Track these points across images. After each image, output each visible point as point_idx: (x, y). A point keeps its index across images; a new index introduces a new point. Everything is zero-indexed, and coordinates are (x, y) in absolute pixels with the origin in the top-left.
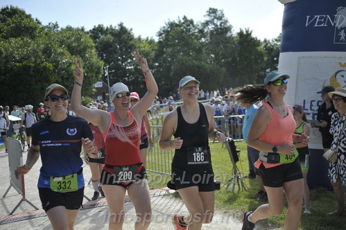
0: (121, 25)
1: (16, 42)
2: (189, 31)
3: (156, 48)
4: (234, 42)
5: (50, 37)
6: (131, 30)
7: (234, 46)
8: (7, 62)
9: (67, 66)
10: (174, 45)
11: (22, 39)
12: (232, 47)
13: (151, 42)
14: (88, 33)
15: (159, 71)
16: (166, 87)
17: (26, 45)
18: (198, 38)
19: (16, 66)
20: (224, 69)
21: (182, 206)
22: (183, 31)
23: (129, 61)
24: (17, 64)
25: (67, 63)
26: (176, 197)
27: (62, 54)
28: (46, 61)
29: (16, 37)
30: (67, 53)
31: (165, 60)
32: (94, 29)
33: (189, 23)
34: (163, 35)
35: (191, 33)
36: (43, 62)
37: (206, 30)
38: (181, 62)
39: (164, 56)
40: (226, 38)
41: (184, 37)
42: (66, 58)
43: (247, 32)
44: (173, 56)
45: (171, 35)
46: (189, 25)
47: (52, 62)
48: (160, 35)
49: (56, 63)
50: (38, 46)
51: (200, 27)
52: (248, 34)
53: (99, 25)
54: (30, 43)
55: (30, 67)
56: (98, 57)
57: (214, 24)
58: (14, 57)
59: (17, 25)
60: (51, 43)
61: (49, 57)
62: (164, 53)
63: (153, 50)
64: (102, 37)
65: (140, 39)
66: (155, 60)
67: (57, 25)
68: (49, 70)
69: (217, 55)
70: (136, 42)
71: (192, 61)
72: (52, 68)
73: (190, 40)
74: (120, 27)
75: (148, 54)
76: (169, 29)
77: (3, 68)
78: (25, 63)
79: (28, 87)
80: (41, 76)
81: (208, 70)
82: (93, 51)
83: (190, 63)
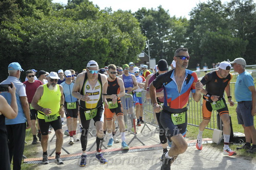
0: (160, 7)
1: (83, 23)
2: (217, 10)
3: (188, 25)
5: (106, 19)
6: (168, 11)
8: (77, 38)
9: (119, 41)
10: (204, 22)
11: (87, 21)
13: (184, 20)
14: (134, 14)
15: (190, 44)
16: (195, 57)
17: (90, 25)
18: (224, 16)
19: (82, 41)
20: (247, 42)
21: (219, 155)
22: (211, 11)
23: (166, 36)
24: (83, 40)
25: (118, 38)
26: (214, 146)
27: (115, 31)
28: (104, 37)
29: (82, 19)
30: (119, 31)
31: (195, 35)
32: (138, 11)
33: (217, 3)
34: (194, 15)
35: (218, 12)
36: (101, 38)
37: (232, 9)
38: (209, 36)
39: (195, 31)
40: (250, 15)
41: (212, 16)
42: (118, 35)
44: (202, 31)
45: (201, 15)
46: (217, 5)
47: (108, 38)
48: (192, 14)
49: (111, 39)
50: (97, 26)
51: (227, 6)
53: (143, 8)
54: (92, 23)
55: (92, 42)
56: (142, 33)
57: (240, 4)
58: (81, 34)
59: (83, 10)
60: (107, 23)
61: (106, 34)
62: (194, 29)
63: (185, 26)
64: (144, 17)
65: (174, 18)
66: (186, 36)
67: (111, 9)
68: (106, 44)
69: (240, 29)
70: (171, 21)
71: (218, 35)
72: (107, 42)
73: (217, 18)
74: (159, 9)
75: (180, 30)
76: (200, 9)
77: (74, 43)
78: (88, 38)
79: (90, 57)
80: (99, 49)
81: (233, 42)
82: (138, 28)
83: (217, 37)
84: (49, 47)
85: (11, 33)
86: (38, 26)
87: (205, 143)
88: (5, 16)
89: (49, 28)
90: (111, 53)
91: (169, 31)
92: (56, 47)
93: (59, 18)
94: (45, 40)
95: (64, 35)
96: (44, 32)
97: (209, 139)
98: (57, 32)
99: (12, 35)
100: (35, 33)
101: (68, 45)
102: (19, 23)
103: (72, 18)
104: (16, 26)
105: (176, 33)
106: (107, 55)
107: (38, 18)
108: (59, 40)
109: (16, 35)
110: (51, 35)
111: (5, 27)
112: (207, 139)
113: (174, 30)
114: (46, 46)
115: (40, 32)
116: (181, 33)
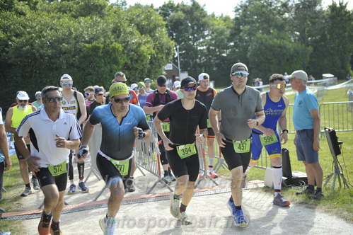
0: (194, 1)
1: (85, 22)
2: (271, 5)
3: (232, 25)
4: (324, 17)
5: (119, 16)
7: (324, 21)
8: (77, 42)
9: (137, 48)
10: (253, 22)
11: (91, 18)
12: (322, 23)
13: (226, 19)
14: (157, 10)
15: (235, 51)
17: (95, 24)
18: (280, 13)
19: (85, 47)
20: (310, 49)
22: (263, 6)
23: (201, 40)
24: (87, 45)
25: (136, 43)
26: (266, 191)
27: (132, 33)
28: (115, 41)
29: (85, 16)
30: (137, 33)
31: (241, 40)
32: (164, 6)
34: (240, 11)
35: (273, 7)
36: (112, 43)
37: (290, 4)
38: (260, 41)
39: (241, 34)
40: (315, 12)
41: (264, 12)
42: (136, 38)
43: (340, 4)
44: (250, 34)
45: (250, 11)
47: (122, 43)
48: (237, 10)
49: (126, 44)
50: (106, 25)
52: (342, 7)
53: (170, 2)
54: (99, 22)
55: (99, 48)
56: (169, 36)
58: (84, 38)
59: (86, 4)
60: (120, 23)
61: (118, 37)
62: (240, 31)
63: (228, 27)
64: (172, 14)
65: (213, 16)
66: (230, 40)
67: (125, 2)
68: (118, 51)
69: (302, 32)
70: (209, 19)
71: (272, 40)
72: (121, 49)
73: (271, 16)
74: (192, 3)
75: (222, 33)
76: (247, 4)
77: (73, 49)
78: (94, 43)
79: (97, 69)
80: (110, 58)
81: (292, 50)
82: (164, 30)
83: (271, 42)
84: (37, 54)
86: (22, 26)
87: (255, 187)
89: (37, 28)
90: (126, 63)
91: (206, 33)
92: (48, 56)
93: (52, 14)
94: (32, 45)
95: (58, 39)
96: (29, 33)
97: (260, 181)
98: (49, 34)
100: (17, 35)
101: (65, 53)
103: (70, 15)
105: (216, 36)
106: (121, 67)
107: (22, 14)
108: (52, 46)
110: (40, 37)
112: (258, 181)
113: (213, 33)
114: (33, 54)
115: (24, 34)
116: (223, 37)
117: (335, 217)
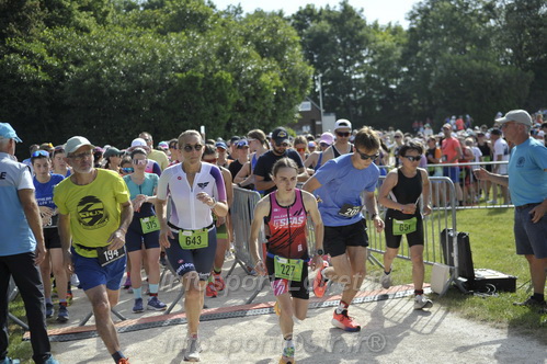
1: (178, 39)
2: (467, 8)
3: (405, 40)
5: (228, 30)
6: (362, 10)
8: (165, 71)
9: (255, 77)
10: (438, 35)
11: (187, 34)
13: (396, 31)
14: (289, 20)
15: (409, 81)
16: (420, 108)
17: (193, 43)
18: (482, 20)
19: (176, 77)
20: (531, 75)
21: (443, 318)
22: (454, 9)
23: (357, 65)
24: (179, 75)
25: (254, 70)
27: (247, 56)
28: (222, 69)
29: (177, 31)
30: (255, 54)
31: (420, 62)
32: (299, 13)
34: (418, 18)
35: (470, 11)
36: (216, 71)
37: (498, 5)
38: (449, 64)
39: (419, 54)
40: (537, 17)
41: (455, 19)
42: (253, 63)
44: (434, 54)
45: (433, 18)
47: (231, 71)
48: (413, 17)
49: (237, 71)
50: (209, 45)
53: (308, 6)
54: (198, 40)
55: (197, 79)
56: (305, 61)
58: (174, 64)
59: (179, 12)
60: (229, 39)
61: (227, 62)
62: (420, 49)
63: (398, 44)
64: (311, 25)
65: (376, 26)
66: (402, 63)
67: (240, 8)
68: (226, 84)
69: (517, 49)
70: (369, 32)
71: (469, 61)
72: (230, 80)
73: (467, 24)
74: (342, 7)
75: (388, 52)
76: (429, 7)
77: (158, 81)
78: (190, 72)
79: (194, 112)
80: (213, 94)
81: (500, 77)
82: (297, 49)
83: (466, 65)
84: (106, 90)
85: (25, 63)
86: (84, 48)
88: (12, 27)
89: (106, 51)
90: (238, 102)
91: (365, 53)
92: (121, 92)
93: (129, 30)
94: (98, 76)
95: (137, 66)
96: (95, 59)
98: (121, 58)
99: (28, 66)
100: (77, 63)
102: (42, 40)
103: (155, 29)
104: (37, 48)
105: (380, 58)
106: (230, 108)
107: (84, 30)
108: (128, 78)
109: (37, 68)
110: (109, 65)
111: (13, 50)
113: (375, 53)
114: (100, 89)
115: (87, 60)
116: (391, 58)
117: (535, 343)
